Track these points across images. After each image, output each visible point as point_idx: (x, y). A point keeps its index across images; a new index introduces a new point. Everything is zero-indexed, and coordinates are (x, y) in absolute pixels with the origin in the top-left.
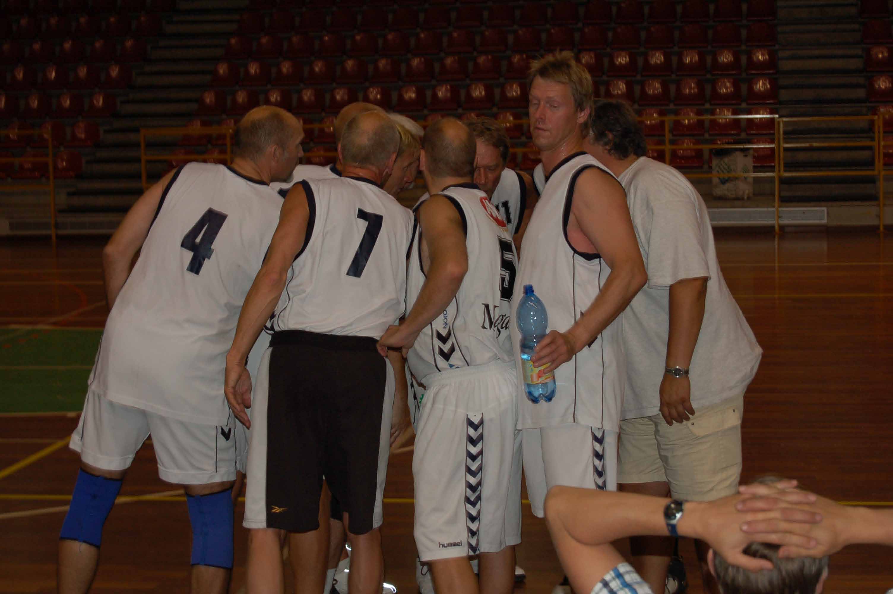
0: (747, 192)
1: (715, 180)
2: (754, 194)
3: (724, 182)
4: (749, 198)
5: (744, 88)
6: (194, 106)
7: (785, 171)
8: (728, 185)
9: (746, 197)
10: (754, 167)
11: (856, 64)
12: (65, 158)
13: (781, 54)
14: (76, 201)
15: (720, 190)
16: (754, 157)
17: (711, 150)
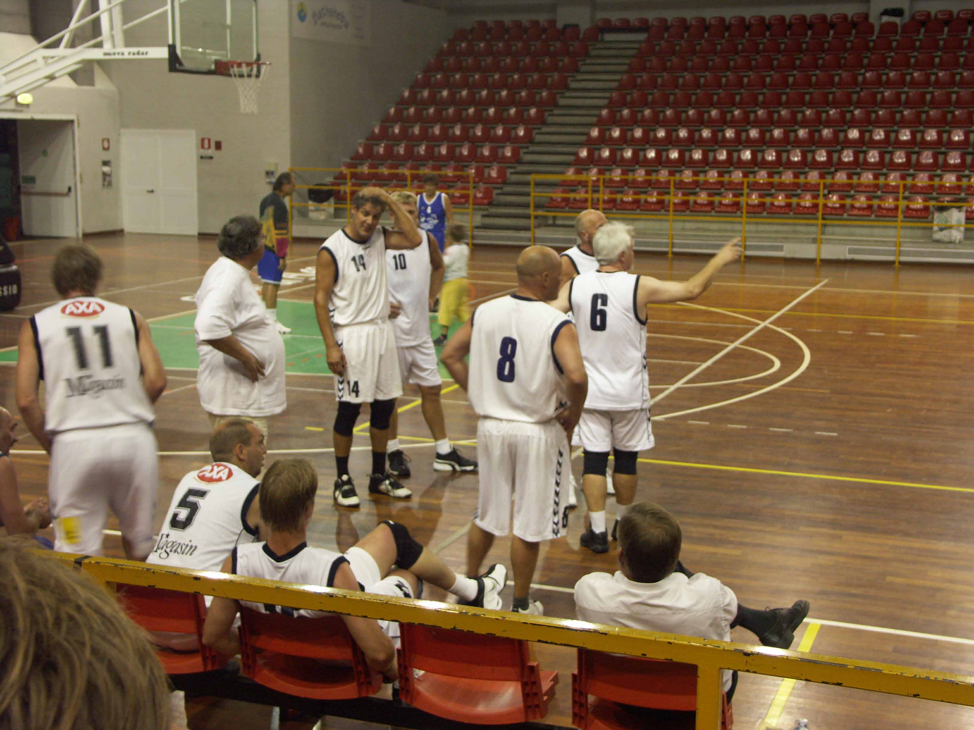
0: (959, 237)
1: (935, 228)
2: (966, 238)
3: (941, 229)
4: (960, 242)
5: (969, 159)
6: (572, 158)
8: (945, 232)
9: (957, 241)
10: (967, 219)
12: (482, 190)
14: (488, 221)
15: (938, 236)
16: (967, 211)
17: (934, 206)
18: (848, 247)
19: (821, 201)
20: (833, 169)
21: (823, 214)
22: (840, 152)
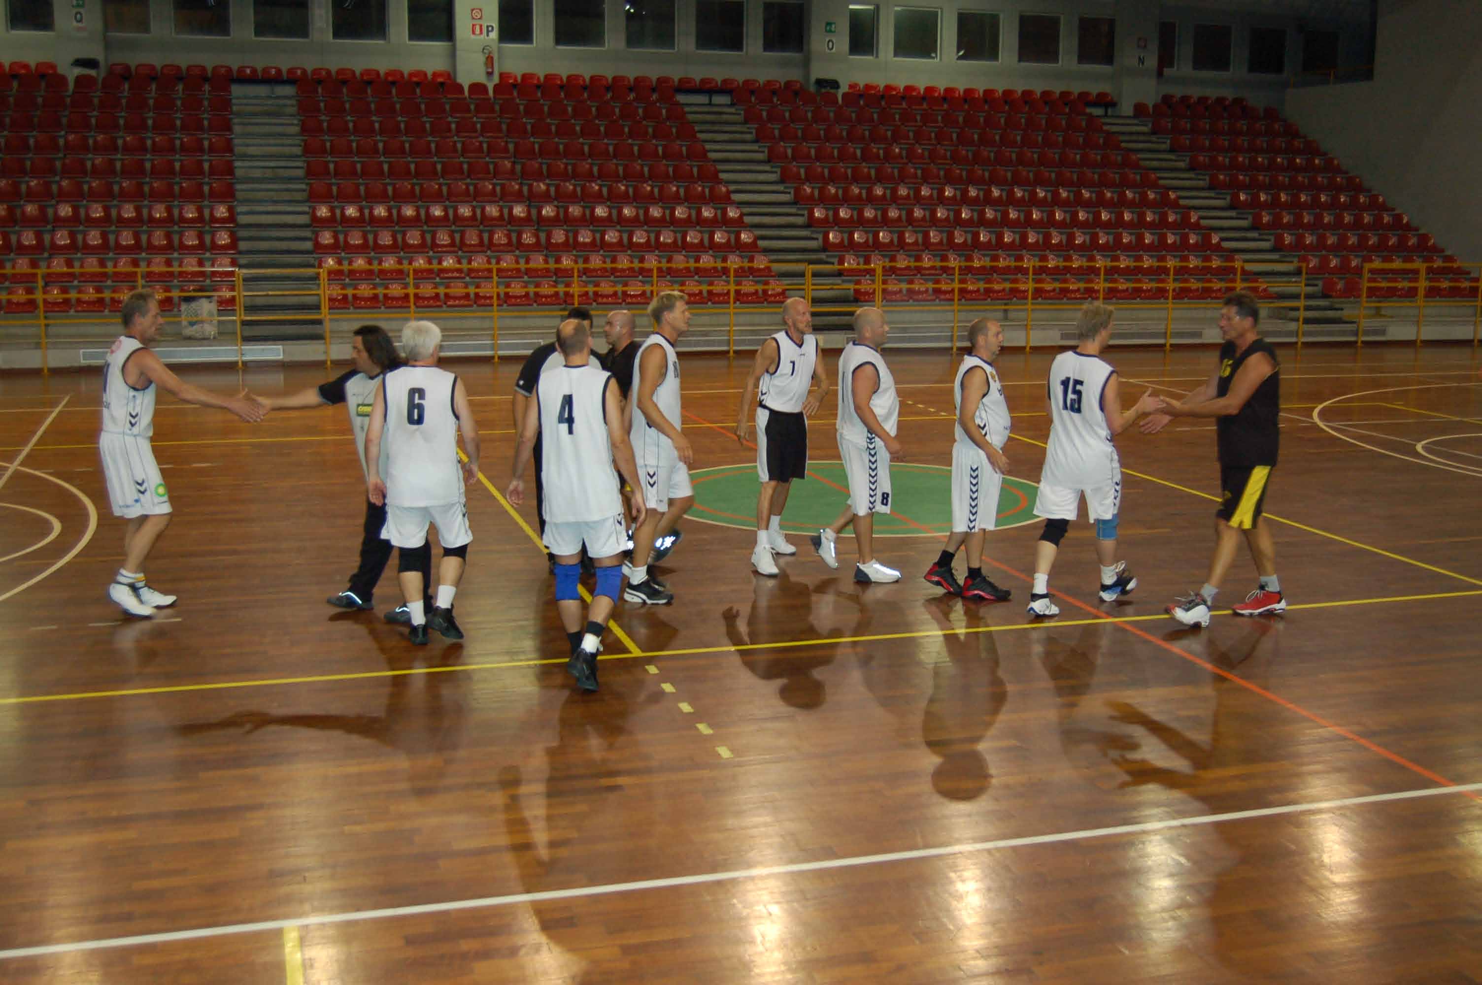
0: (213, 332)
1: (184, 323)
2: (220, 333)
3: (192, 324)
4: (214, 338)
5: (208, 241)
7: (246, 315)
8: (195, 327)
9: (212, 337)
10: (219, 310)
11: (304, 219)
13: (238, 210)
15: (189, 331)
16: (218, 302)
17: (180, 297)
18: (82, 351)
19: (39, 296)
20: (46, 255)
21: (45, 312)
22: (53, 232)
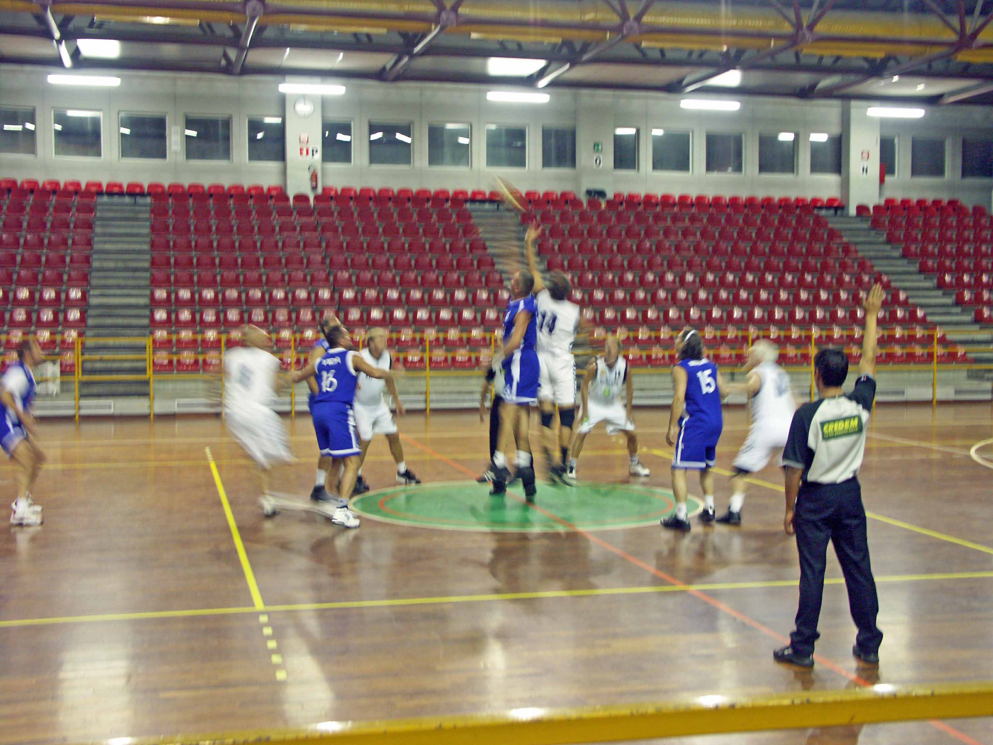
0: (55, 390)
2: (62, 391)
4: (57, 394)
5: (61, 317)
7: (83, 376)
9: (54, 394)
10: (62, 372)
11: (144, 301)
13: (92, 292)
16: (61, 365)
